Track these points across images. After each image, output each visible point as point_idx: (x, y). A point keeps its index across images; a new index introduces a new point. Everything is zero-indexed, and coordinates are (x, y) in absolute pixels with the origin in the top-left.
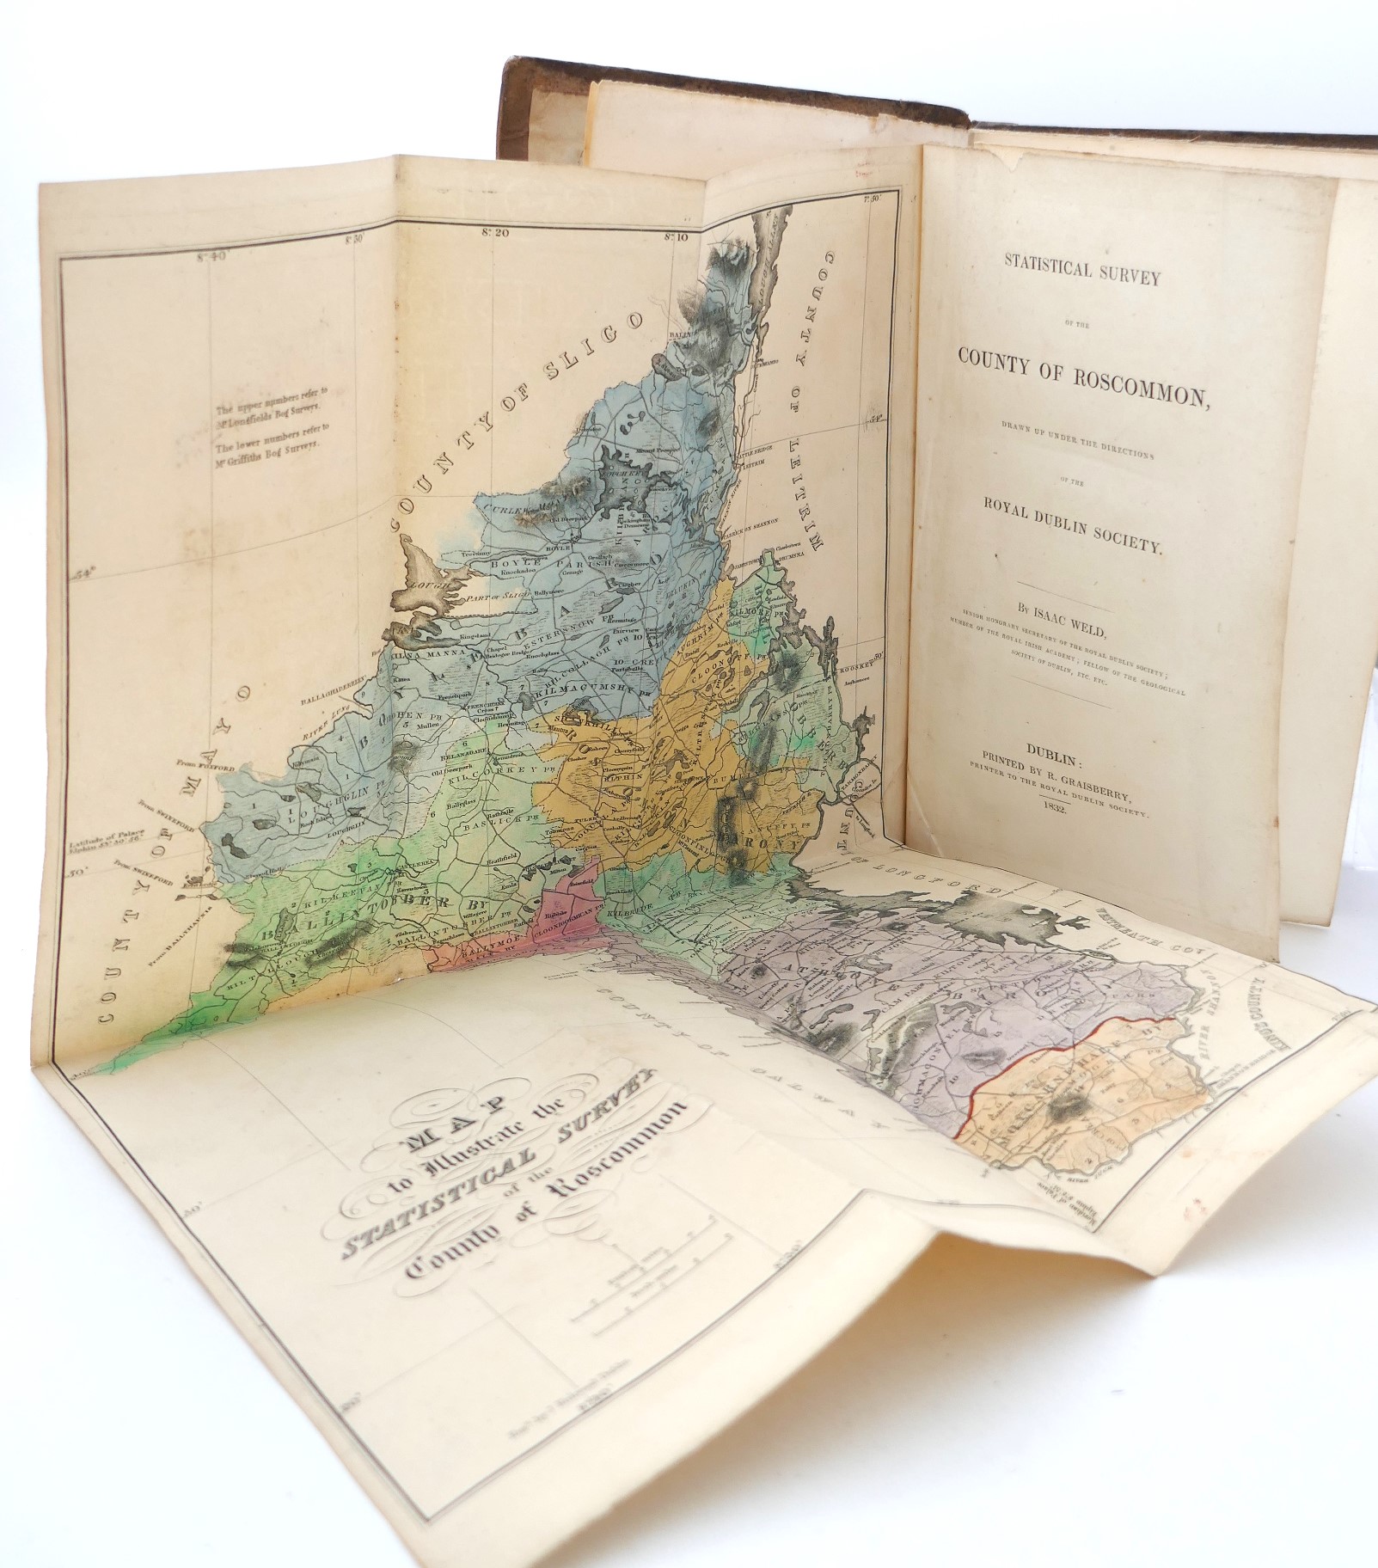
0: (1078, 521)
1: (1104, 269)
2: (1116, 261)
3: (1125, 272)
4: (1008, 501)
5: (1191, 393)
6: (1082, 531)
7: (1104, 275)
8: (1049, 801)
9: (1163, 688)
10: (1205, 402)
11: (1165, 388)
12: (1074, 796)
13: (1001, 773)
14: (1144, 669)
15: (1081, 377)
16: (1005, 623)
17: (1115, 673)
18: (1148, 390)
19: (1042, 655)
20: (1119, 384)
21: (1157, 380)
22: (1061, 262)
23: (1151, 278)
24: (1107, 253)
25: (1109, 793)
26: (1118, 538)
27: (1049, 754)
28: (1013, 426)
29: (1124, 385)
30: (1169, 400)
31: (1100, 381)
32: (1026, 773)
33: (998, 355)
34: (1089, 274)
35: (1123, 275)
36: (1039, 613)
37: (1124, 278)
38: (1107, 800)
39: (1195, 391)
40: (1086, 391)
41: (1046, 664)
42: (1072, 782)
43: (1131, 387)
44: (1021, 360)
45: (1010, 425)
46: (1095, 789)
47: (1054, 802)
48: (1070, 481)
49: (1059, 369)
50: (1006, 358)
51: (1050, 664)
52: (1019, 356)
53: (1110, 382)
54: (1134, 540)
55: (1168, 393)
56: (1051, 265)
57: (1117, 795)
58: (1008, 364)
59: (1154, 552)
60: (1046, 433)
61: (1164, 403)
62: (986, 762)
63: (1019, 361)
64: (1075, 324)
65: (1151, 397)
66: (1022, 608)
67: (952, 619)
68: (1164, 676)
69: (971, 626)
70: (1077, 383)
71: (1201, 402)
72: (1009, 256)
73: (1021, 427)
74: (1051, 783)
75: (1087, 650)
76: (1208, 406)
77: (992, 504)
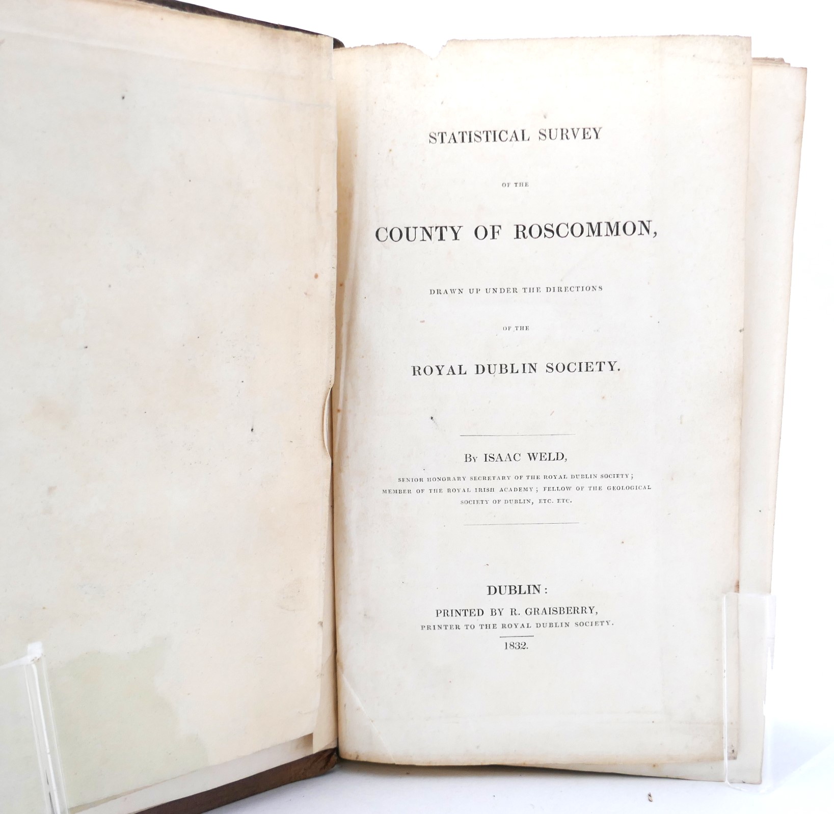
0: (527, 363)
1: (543, 132)
2: (555, 123)
3: (565, 131)
4: (440, 364)
5: (638, 225)
6: (532, 370)
7: (543, 137)
8: (509, 641)
9: (630, 488)
10: (652, 231)
11: (613, 225)
12: (538, 626)
13: (457, 627)
14: (608, 476)
15: (521, 232)
16: (449, 479)
17: (578, 489)
18: (595, 230)
19: (496, 495)
20: (563, 230)
21: (604, 220)
22: (495, 132)
23: (591, 133)
24: (545, 117)
25: (576, 610)
26: (572, 368)
27: (513, 590)
28: (443, 291)
29: (569, 230)
30: (617, 234)
31: (544, 231)
32: (487, 618)
33: (424, 228)
34: (526, 138)
35: (564, 134)
36: (488, 458)
37: (564, 137)
38: (573, 618)
39: (642, 222)
40: (528, 243)
41: (502, 502)
42: (536, 611)
43: (577, 230)
44: (452, 228)
45: (439, 292)
46: (561, 611)
47: (516, 640)
48: (513, 328)
49: (497, 229)
50: (434, 229)
51: (506, 502)
52: (448, 225)
53: (555, 230)
54: (589, 364)
55: (615, 229)
56: (484, 136)
57: (583, 610)
58: (436, 234)
59: (612, 370)
60: (483, 291)
61: (613, 238)
62: (442, 620)
63: (450, 229)
64: (512, 185)
65: (599, 235)
66: (469, 458)
67: (385, 491)
68: (630, 476)
69: (409, 491)
70: (518, 237)
71: (648, 231)
72: (433, 135)
73: (453, 291)
74: (513, 620)
75: (545, 477)
76: (655, 233)
77: (422, 371)
